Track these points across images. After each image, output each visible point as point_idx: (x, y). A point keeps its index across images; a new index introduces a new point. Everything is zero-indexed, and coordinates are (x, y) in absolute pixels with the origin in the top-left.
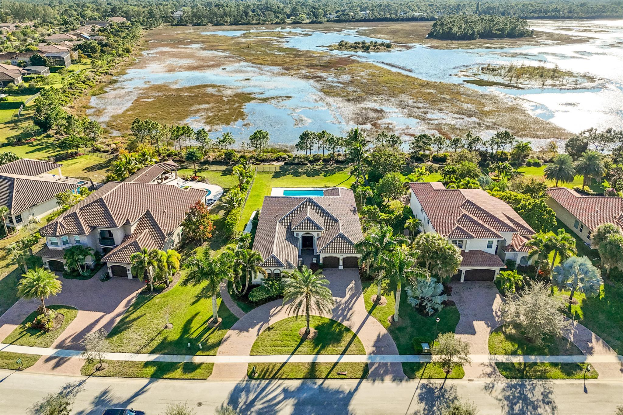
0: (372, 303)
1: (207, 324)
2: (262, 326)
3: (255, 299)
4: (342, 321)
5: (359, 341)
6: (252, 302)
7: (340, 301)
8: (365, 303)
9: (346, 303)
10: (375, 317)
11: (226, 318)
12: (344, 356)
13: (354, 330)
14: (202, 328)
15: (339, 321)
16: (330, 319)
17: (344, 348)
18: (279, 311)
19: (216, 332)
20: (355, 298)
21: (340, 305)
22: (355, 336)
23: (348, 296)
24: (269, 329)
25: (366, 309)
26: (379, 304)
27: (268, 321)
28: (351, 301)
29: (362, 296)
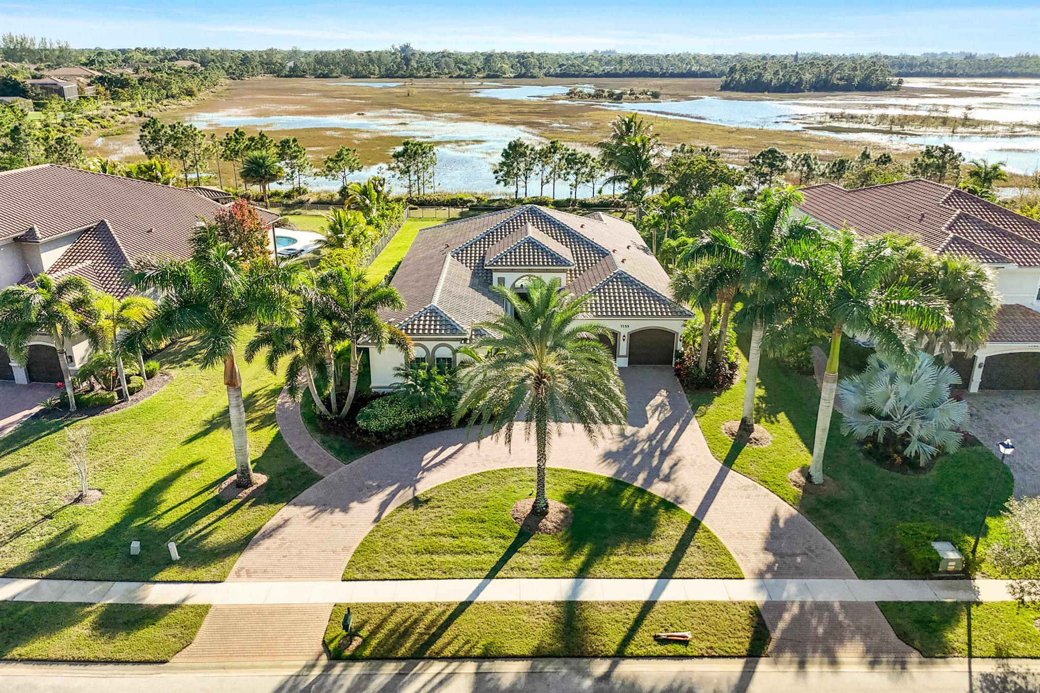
0: (730, 441)
1: (217, 492)
2: (393, 496)
3: (374, 425)
4: (649, 481)
5: (711, 537)
6: (366, 433)
7: (633, 435)
8: (707, 438)
9: (651, 438)
10: (747, 475)
11: (280, 475)
12: (672, 582)
13: (690, 508)
14: (198, 501)
15: (638, 483)
16: (609, 479)
17: (665, 559)
18: (450, 457)
19: (239, 512)
20: (677, 427)
21: (634, 444)
22: (695, 524)
23: (653, 424)
24: (416, 502)
25: (713, 454)
26: (749, 441)
27: (413, 483)
28: (665, 436)
29: (694, 424)
